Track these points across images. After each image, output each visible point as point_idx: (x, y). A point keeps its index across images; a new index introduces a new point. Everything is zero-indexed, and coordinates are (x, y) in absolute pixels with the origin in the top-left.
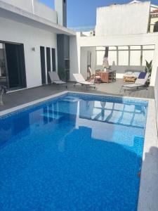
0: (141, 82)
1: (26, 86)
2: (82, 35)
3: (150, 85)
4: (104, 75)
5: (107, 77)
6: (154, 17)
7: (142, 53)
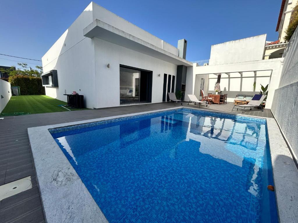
0: (257, 103)
1: (151, 101)
2: (198, 65)
3: (266, 108)
4: (215, 97)
5: (218, 99)
6: (269, 49)
7: (255, 80)
